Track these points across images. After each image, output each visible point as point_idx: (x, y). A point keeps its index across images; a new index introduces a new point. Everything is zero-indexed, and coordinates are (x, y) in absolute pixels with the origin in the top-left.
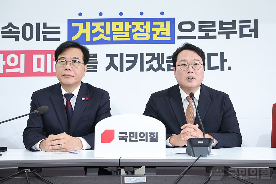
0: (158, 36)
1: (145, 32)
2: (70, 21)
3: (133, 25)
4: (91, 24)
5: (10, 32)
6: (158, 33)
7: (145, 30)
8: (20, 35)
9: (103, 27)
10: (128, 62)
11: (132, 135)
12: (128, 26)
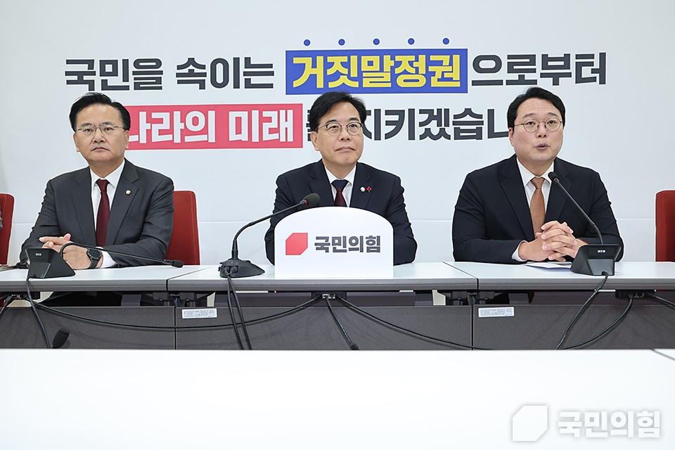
0: (439, 80)
1: (417, 73)
2: (290, 55)
3: (396, 60)
4: (325, 60)
5: (191, 73)
6: (439, 75)
7: (417, 69)
8: (208, 79)
9: (346, 65)
10: (388, 123)
11: (338, 241)
12: (388, 62)
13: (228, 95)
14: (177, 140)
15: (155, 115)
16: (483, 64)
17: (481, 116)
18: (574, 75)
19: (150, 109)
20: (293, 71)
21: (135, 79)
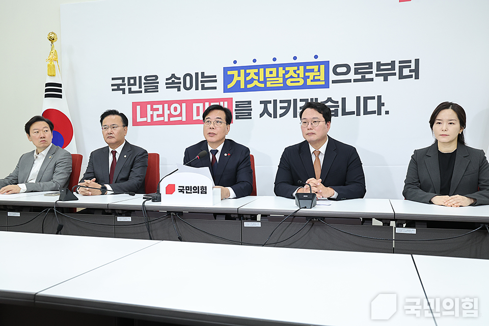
0: (312, 81)
1: (298, 77)
2: (226, 70)
3: (286, 70)
4: (245, 71)
5: (173, 82)
6: (311, 78)
7: (298, 74)
8: (182, 85)
9: (257, 74)
10: (281, 108)
12: (281, 71)
13: (193, 94)
14: (166, 120)
15: (155, 107)
16: (339, 70)
17: (337, 102)
18: (397, 74)
19: (152, 103)
20: (228, 79)
21: (145, 87)
